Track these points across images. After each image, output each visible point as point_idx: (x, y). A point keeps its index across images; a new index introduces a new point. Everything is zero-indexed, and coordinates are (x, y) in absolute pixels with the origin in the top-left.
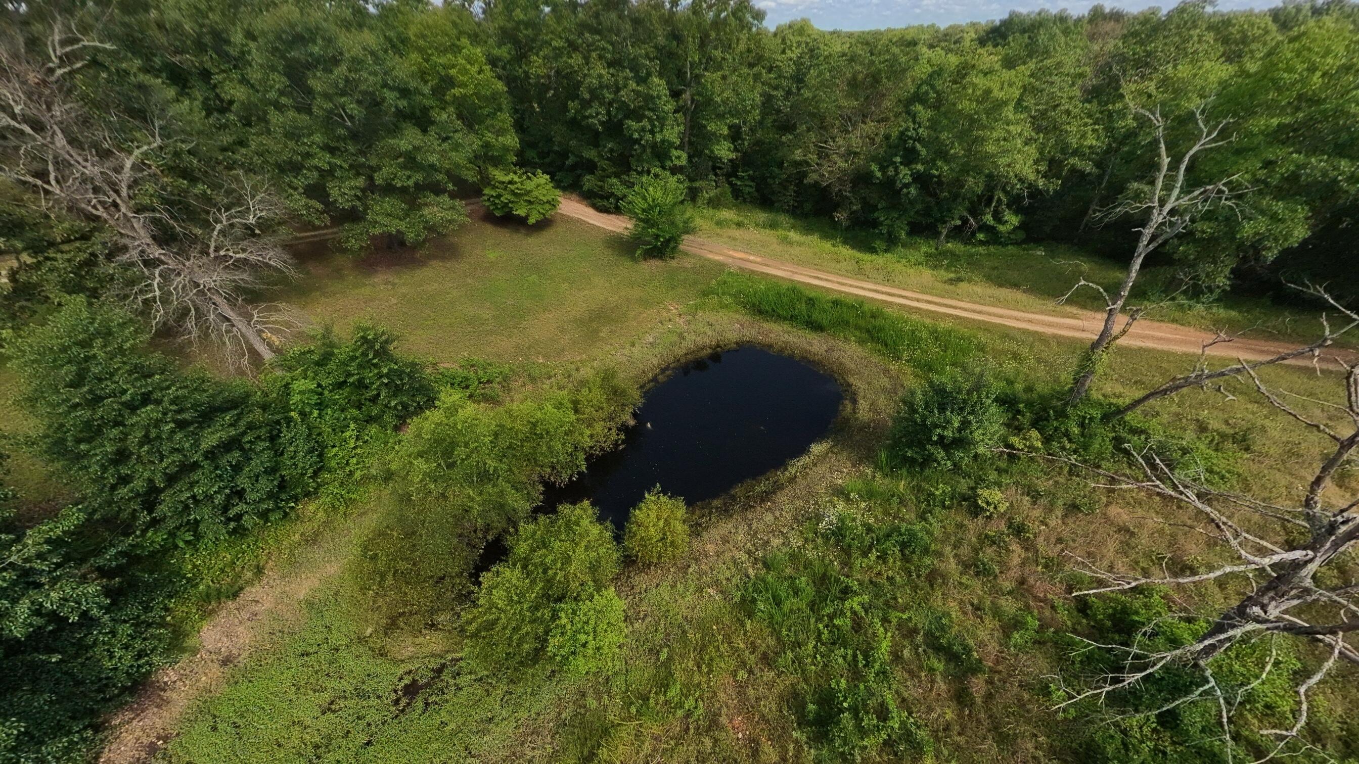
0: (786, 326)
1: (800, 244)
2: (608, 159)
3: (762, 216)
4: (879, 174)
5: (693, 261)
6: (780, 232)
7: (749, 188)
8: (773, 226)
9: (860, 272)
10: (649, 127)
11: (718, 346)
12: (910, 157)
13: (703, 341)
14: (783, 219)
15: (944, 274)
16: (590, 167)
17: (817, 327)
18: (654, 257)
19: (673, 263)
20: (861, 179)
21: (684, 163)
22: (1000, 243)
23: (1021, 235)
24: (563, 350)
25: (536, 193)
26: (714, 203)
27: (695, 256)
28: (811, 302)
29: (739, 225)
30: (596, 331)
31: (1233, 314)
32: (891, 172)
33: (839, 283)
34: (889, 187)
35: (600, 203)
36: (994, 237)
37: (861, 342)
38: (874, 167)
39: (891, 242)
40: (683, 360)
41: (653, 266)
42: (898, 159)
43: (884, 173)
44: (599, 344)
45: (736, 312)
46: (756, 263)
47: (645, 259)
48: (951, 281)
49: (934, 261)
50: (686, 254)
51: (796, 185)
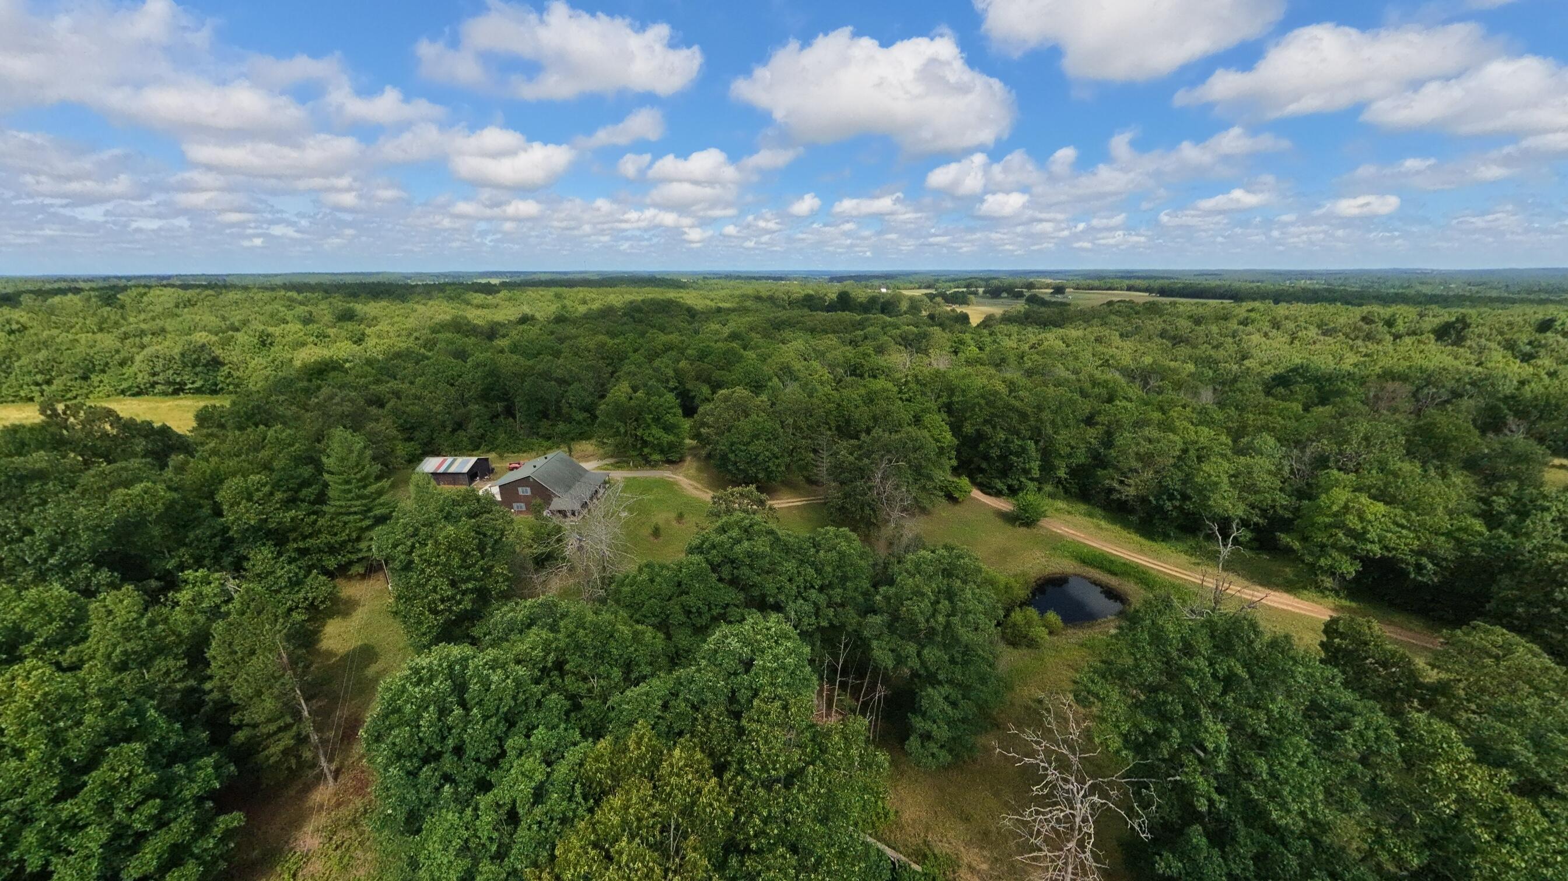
0: (1098, 571)
1: (1107, 530)
2: (995, 470)
3: (1083, 507)
4: (1154, 502)
5: (1046, 531)
6: (1095, 520)
7: (1076, 491)
8: (1090, 515)
9: (1141, 551)
10: (1022, 461)
11: (1063, 574)
12: (1171, 497)
13: (1055, 570)
14: (1098, 511)
15: (1193, 560)
16: (982, 471)
17: (1114, 574)
18: (1025, 526)
19: (1035, 531)
20: (1144, 500)
25: (964, 488)
26: (1052, 496)
27: (1046, 529)
28: (1112, 562)
29: (1069, 513)
31: (1354, 605)
32: (1161, 503)
33: (1128, 555)
34: (1160, 509)
37: (1136, 584)
38: (1151, 498)
39: (1165, 537)
40: (1047, 577)
41: (1023, 530)
42: (1164, 497)
43: (1157, 502)
45: (1071, 560)
46: (1081, 537)
47: (1020, 527)
48: (1194, 564)
49: (1191, 552)
50: (1043, 527)
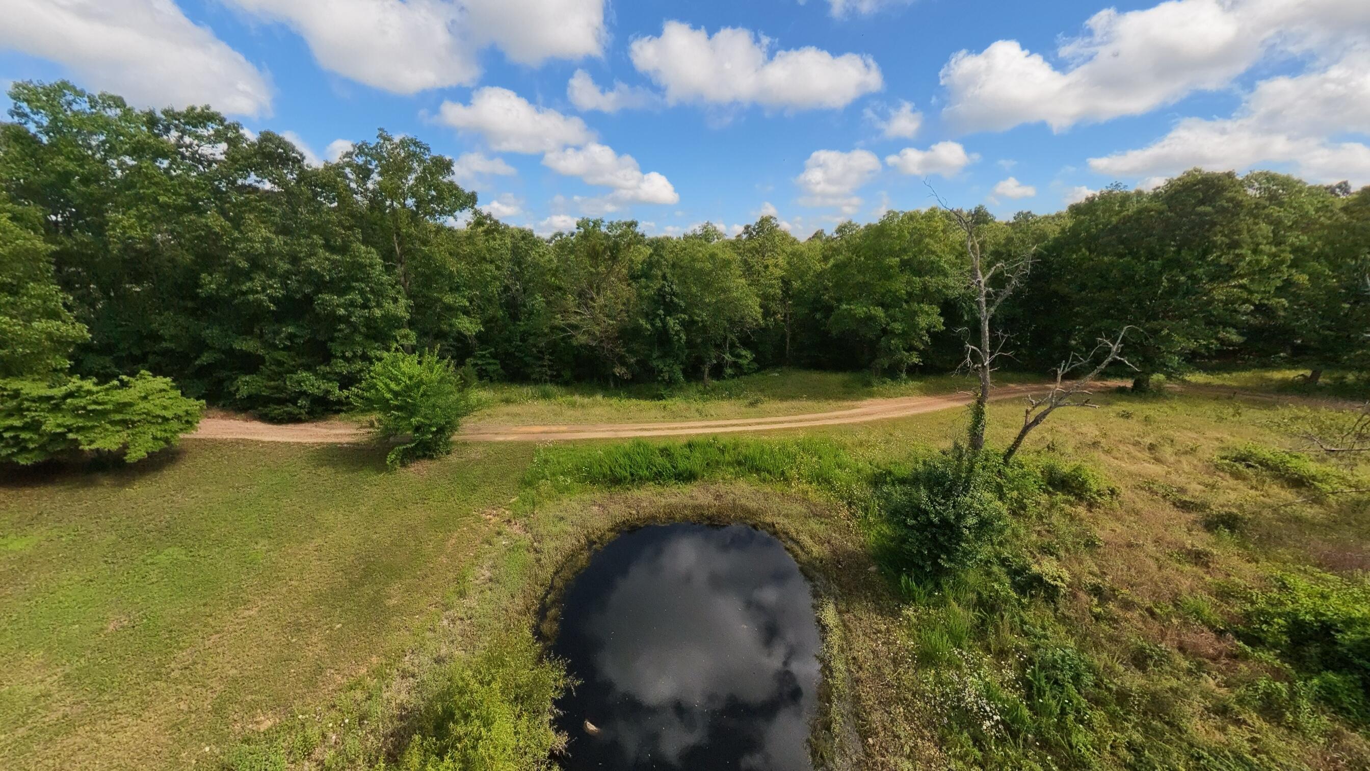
1: (594, 405)
2: (286, 348)
4: (648, 327)
5: (480, 449)
7: (494, 367)
10: (360, 301)
11: (591, 543)
12: (671, 309)
13: (569, 543)
14: (550, 388)
15: (739, 402)
16: (250, 364)
17: (688, 477)
18: (418, 458)
19: (453, 459)
20: (629, 334)
21: (415, 342)
22: (745, 374)
23: (755, 366)
24: (320, 670)
25: (142, 406)
27: (479, 443)
28: (665, 452)
30: (376, 601)
32: (659, 323)
33: (668, 429)
34: (662, 338)
35: (277, 410)
36: (739, 371)
38: (642, 322)
40: (559, 583)
42: (661, 312)
43: (653, 325)
44: (395, 621)
45: (584, 491)
46: (563, 432)
47: (403, 465)
50: (465, 444)
51: (551, 354)
